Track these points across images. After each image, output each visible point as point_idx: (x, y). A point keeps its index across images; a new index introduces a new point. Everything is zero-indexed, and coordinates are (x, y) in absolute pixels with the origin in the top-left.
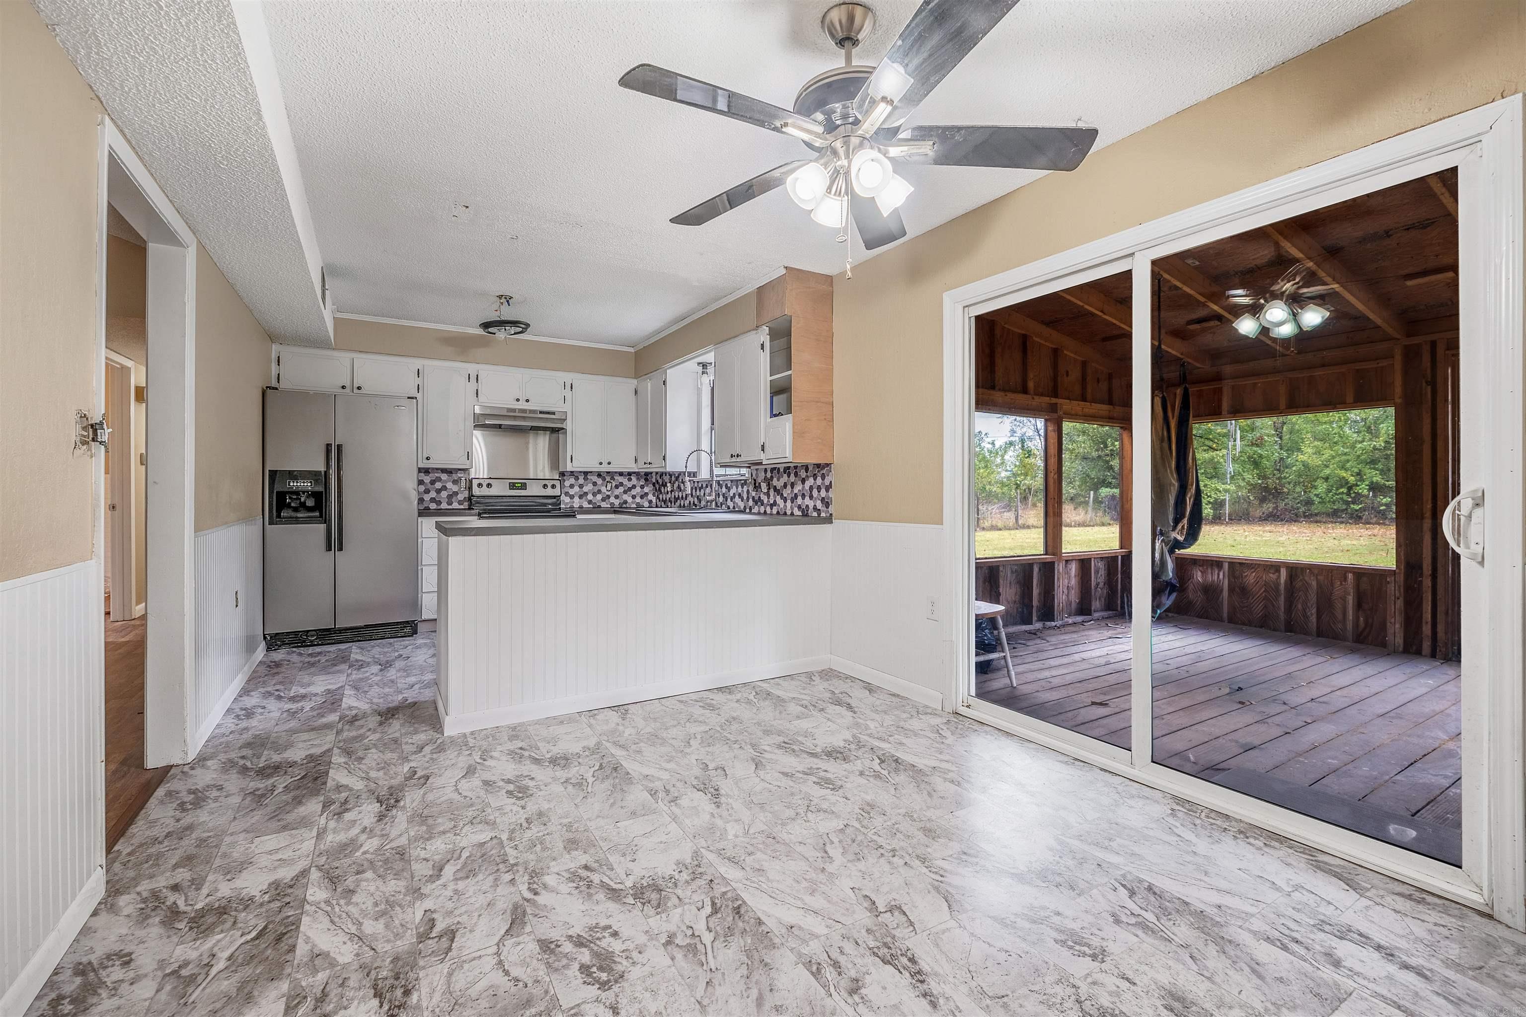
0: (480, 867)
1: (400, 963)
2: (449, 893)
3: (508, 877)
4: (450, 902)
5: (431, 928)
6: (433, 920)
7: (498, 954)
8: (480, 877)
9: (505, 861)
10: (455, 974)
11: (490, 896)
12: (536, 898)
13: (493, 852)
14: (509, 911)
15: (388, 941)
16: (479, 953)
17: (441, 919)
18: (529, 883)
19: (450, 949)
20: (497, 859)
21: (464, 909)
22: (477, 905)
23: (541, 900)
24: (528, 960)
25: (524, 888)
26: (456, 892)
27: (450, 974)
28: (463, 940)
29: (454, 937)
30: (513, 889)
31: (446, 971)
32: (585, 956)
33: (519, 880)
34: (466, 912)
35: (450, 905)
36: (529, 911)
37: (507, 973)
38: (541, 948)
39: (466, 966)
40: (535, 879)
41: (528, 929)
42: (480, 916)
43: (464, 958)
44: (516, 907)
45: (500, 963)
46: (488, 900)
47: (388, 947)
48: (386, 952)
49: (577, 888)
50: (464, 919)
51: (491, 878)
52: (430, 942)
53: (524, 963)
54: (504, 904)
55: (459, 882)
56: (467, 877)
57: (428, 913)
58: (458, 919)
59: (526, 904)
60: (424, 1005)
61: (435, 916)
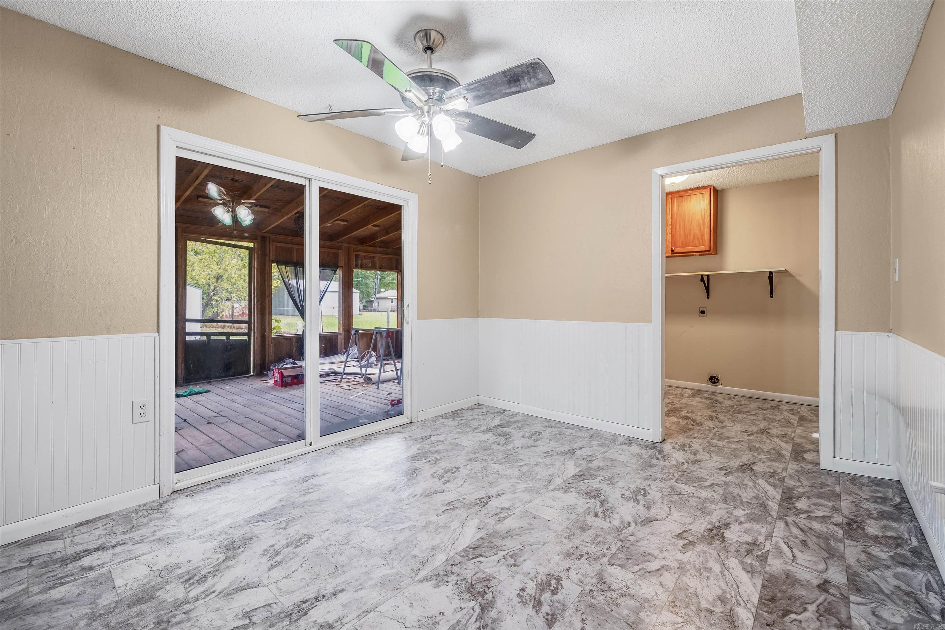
0: (637, 554)
1: (709, 541)
2: (665, 554)
3: (632, 538)
4: (669, 549)
5: (686, 544)
6: (683, 547)
7: (667, 517)
8: (643, 549)
9: (623, 546)
10: (688, 523)
11: (649, 537)
12: (631, 521)
13: (622, 556)
14: (647, 526)
15: (710, 553)
16: (674, 522)
17: (679, 545)
18: (626, 528)
19: (684, 531)
20: (625, 550)
21: (665, 541)
22: (658, 538)
23: (631, 520)
24: (659, 509)
25: (631, 529)
26: (661, 551)
27: (691, 524)
28: (676, 531)
29: (679, 534)
30: (636, 532)
31: (691, 526)
32: (640, 497)
33: (629, 533)
34: (665, 539)
35: (670, 548)
36: (640, 520)
37: (670, 511)
38: (651, 508)
39: (683, 522)
40: (622, 528)
41: (648, 516)
42: (661, 533)
43: (681, 525)
44: (644, 525)
45: (669, 514)
46: (651, 536)
47: (711, 551)
48: (713, 550)
49: (612, 513)
50: (669, 537)
51: (639, 544)
52: (690, 540)
53: (661, 509)
54: (647, 530)
55: (655, 555)
56: (649, 554)
57: (683, 552)
58: (672, 539)
59: (638, 523)
60: (706, 522)
61: (681, 549)
